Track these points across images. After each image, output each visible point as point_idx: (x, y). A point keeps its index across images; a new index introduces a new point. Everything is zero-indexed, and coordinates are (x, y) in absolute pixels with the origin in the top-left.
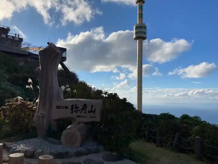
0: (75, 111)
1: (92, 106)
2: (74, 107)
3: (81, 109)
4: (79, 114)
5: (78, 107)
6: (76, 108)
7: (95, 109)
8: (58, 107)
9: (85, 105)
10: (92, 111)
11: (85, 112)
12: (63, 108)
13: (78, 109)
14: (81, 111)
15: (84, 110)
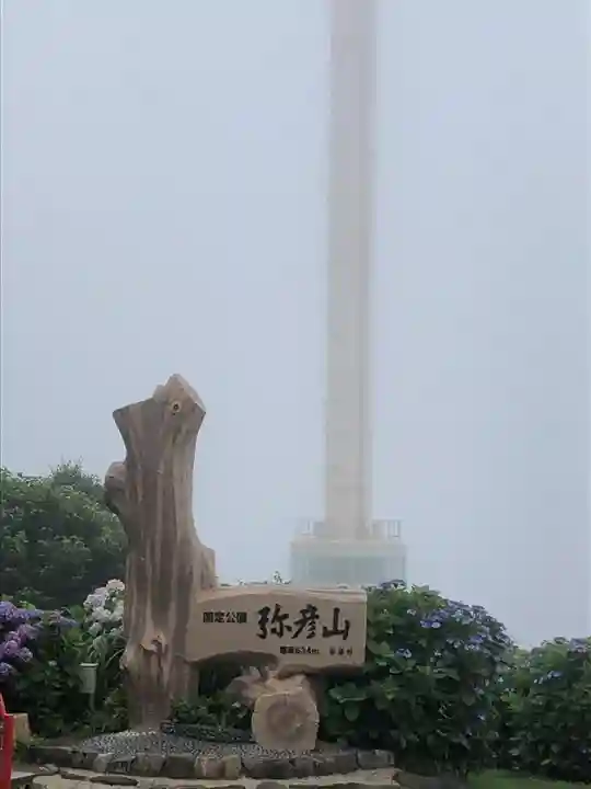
0: (274, 631)
1: (337, 611)
2: (270, 616)
3: (297, 623)
4: (287, 640)
5: (286, 616)
6: (279, 618)
7: (348, 623)
8: (208, 617)
9: (312, 609)
10: (336, 632)
11: (311, 635)
12: (229, 621)
13: (286, 622)
14: (295, 629)
15: (307, 627)
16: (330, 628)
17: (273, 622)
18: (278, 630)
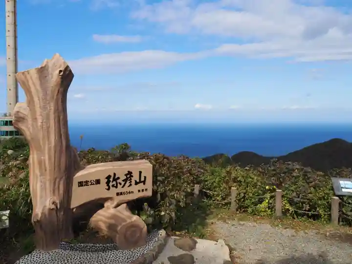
1: (140, 172)
3: (123, 181)
4: (120, 189)
5: (118, 178)
6: (115, 179)
7: (145, 177)
8: (81, 184)
9: (130, 173)
11: (131, 185)
12: (91, 184)
13: (118, 181)
15: (128, 182)
16: (138, 181)
17: (112, 182)
18: (115, 185)
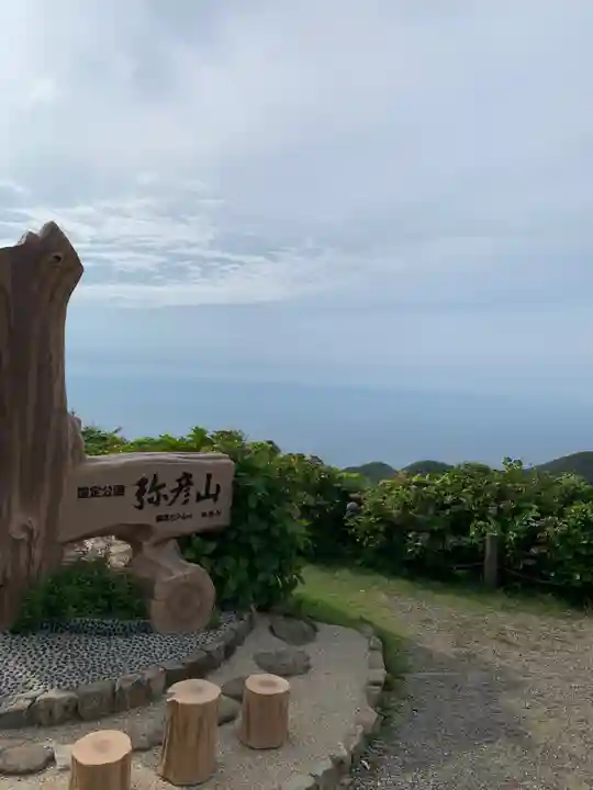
0: (150, 501)
1: (209, 477)
2: (148, 487)
3: (172, 491)
4: (163, 509)
5: (164, 485)
6: (156, 487)
7: (218, 486)
8: (83, 493)
9: (187, 476)
10: (208, 496)
11: (186, 502)
12: (105, 495)
13: (163, 491)
14: (171, 498)
15: (182, 494)
16: (203, 493)
17: (149, 492)
18: (155, 499)
